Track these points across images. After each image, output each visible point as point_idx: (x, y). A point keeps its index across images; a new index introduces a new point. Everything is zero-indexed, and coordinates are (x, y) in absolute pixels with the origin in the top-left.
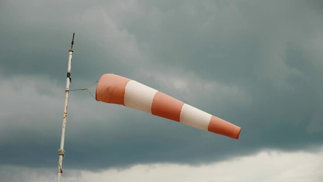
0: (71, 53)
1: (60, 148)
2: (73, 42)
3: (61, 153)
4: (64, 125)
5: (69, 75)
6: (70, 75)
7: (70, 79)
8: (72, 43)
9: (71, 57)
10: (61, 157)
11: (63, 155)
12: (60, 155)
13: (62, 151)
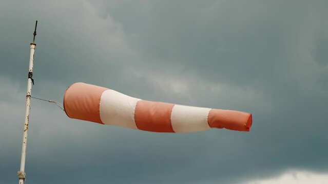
0: (33, 46)
1: (19, 170)
2: (35, 32)
3: (21, 177)
4: (25, 140)
5: (30, 75)
6: (32, 75)
7: (32, 80)
8: (35, 34)
9: (33, 52)
10: (21, 181)
11: (24, 179)
12: (20, 179)
13: (23, 174)
